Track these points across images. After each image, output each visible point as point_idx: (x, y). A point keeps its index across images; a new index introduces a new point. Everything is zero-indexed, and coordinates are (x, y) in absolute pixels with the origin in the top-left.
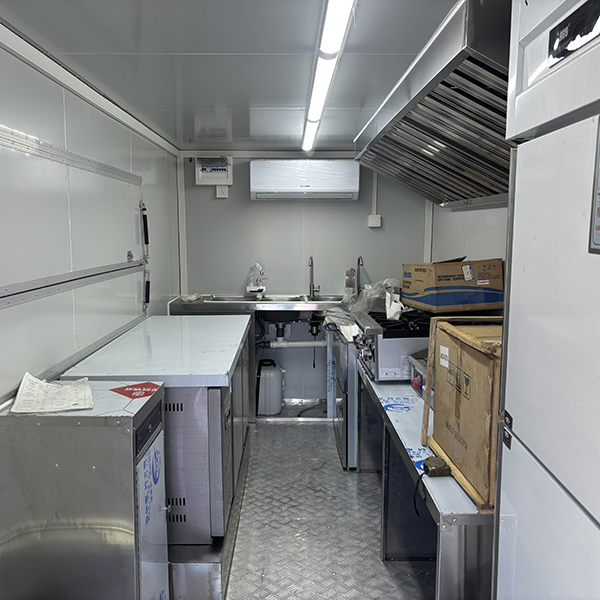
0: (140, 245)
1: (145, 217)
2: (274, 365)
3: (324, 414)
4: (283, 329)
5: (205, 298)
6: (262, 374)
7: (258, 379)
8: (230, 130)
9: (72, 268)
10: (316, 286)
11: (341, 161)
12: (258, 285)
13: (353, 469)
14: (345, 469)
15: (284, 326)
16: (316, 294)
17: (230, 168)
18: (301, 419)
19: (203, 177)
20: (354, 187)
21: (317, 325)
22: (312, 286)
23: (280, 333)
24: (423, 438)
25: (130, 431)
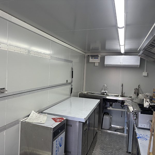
0: (71, 78)
1: (73, 71)
2: (108, 115)
3: (123, 132)
4: (112, 104)
5: (89, 93)
6: (104, 116)
7: (103, 118)
8: (100, 48)
9: (49, 84)
10: (124, 92)
11: (134, 56)
12: (105, 91)
13: (130, 153)
14: (127, 152)
15: (112, 103)
16: (123, 95)
17: (99, 58)
18: (115, 132)
19: (91, 60)
20: (138, 63)
21: (123, 104)
22: (122, 92)
23: (111, 105)
24: (148, 153)
25: (52, 132)
